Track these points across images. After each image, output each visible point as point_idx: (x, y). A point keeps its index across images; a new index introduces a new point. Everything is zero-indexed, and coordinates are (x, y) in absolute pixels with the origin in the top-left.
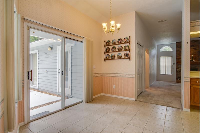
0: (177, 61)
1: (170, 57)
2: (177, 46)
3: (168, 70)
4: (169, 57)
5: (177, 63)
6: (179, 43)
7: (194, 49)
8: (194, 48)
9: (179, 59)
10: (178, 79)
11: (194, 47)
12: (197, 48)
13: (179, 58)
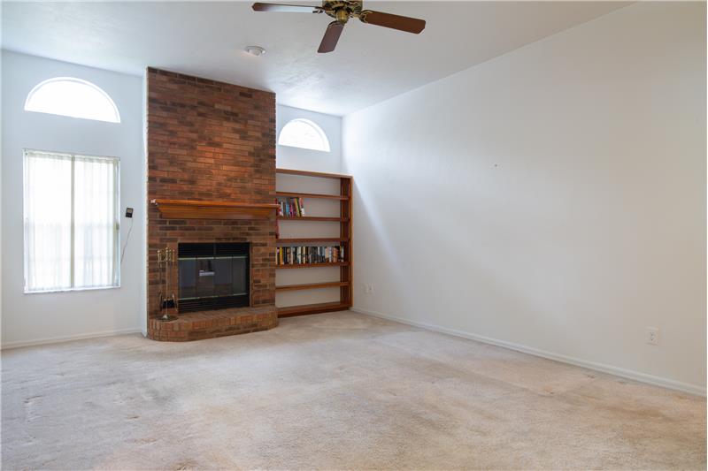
0: (151, 193)
1: (104, 165)
2: (154, 95)
3: (89, 258)
4: (96, 165)
5: (152, 209)
6: (164, 78)
7: (237, 136)
8: (237, 126)
9: (164, 180)
10: (161, 318)
11: (236, 121)
12: (250, 133)
13: (165, 175)
